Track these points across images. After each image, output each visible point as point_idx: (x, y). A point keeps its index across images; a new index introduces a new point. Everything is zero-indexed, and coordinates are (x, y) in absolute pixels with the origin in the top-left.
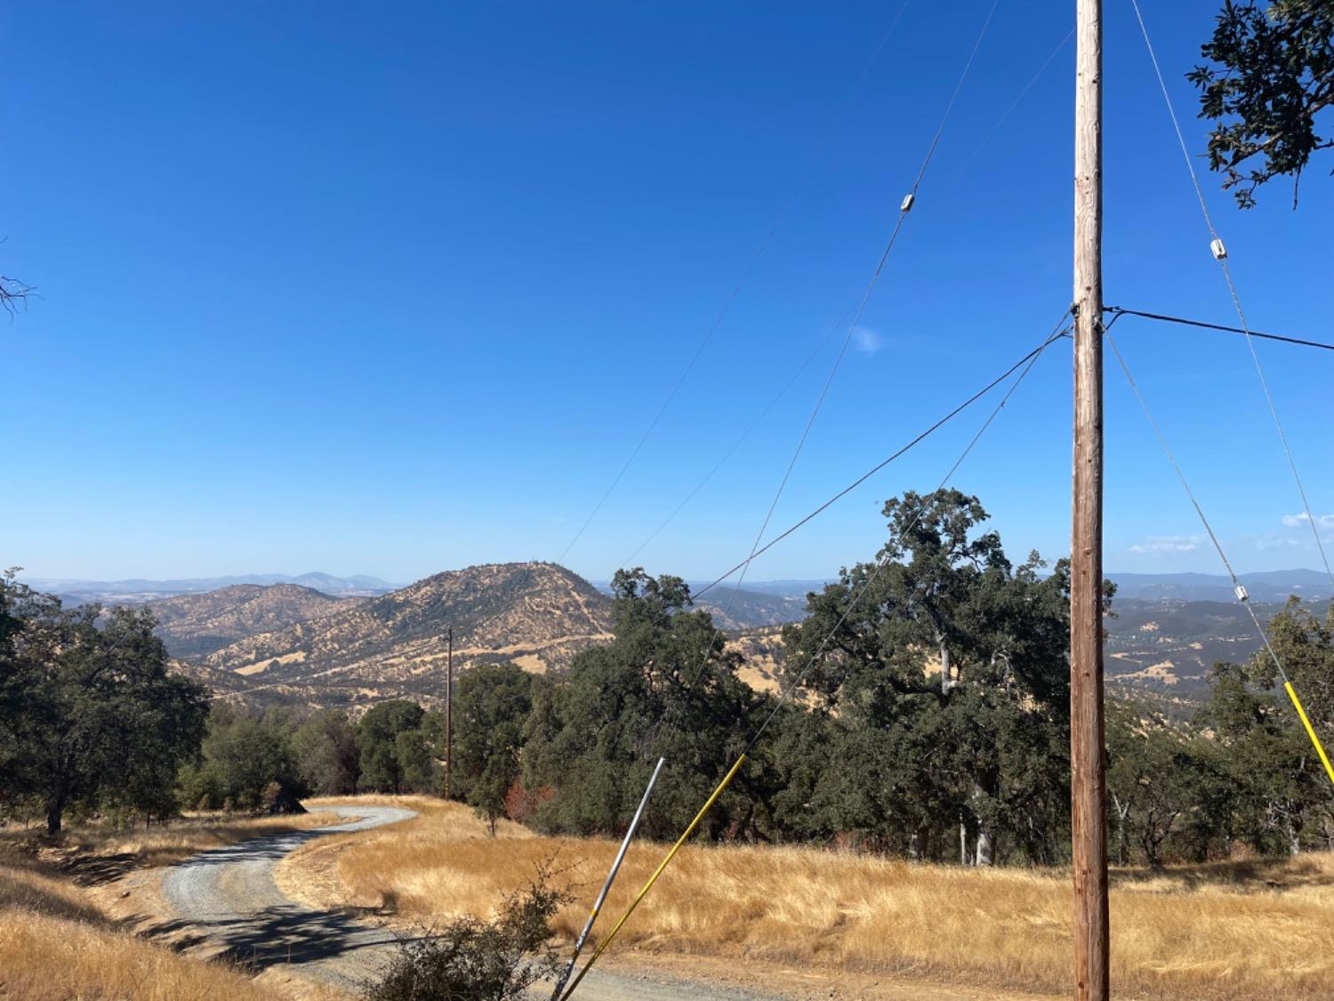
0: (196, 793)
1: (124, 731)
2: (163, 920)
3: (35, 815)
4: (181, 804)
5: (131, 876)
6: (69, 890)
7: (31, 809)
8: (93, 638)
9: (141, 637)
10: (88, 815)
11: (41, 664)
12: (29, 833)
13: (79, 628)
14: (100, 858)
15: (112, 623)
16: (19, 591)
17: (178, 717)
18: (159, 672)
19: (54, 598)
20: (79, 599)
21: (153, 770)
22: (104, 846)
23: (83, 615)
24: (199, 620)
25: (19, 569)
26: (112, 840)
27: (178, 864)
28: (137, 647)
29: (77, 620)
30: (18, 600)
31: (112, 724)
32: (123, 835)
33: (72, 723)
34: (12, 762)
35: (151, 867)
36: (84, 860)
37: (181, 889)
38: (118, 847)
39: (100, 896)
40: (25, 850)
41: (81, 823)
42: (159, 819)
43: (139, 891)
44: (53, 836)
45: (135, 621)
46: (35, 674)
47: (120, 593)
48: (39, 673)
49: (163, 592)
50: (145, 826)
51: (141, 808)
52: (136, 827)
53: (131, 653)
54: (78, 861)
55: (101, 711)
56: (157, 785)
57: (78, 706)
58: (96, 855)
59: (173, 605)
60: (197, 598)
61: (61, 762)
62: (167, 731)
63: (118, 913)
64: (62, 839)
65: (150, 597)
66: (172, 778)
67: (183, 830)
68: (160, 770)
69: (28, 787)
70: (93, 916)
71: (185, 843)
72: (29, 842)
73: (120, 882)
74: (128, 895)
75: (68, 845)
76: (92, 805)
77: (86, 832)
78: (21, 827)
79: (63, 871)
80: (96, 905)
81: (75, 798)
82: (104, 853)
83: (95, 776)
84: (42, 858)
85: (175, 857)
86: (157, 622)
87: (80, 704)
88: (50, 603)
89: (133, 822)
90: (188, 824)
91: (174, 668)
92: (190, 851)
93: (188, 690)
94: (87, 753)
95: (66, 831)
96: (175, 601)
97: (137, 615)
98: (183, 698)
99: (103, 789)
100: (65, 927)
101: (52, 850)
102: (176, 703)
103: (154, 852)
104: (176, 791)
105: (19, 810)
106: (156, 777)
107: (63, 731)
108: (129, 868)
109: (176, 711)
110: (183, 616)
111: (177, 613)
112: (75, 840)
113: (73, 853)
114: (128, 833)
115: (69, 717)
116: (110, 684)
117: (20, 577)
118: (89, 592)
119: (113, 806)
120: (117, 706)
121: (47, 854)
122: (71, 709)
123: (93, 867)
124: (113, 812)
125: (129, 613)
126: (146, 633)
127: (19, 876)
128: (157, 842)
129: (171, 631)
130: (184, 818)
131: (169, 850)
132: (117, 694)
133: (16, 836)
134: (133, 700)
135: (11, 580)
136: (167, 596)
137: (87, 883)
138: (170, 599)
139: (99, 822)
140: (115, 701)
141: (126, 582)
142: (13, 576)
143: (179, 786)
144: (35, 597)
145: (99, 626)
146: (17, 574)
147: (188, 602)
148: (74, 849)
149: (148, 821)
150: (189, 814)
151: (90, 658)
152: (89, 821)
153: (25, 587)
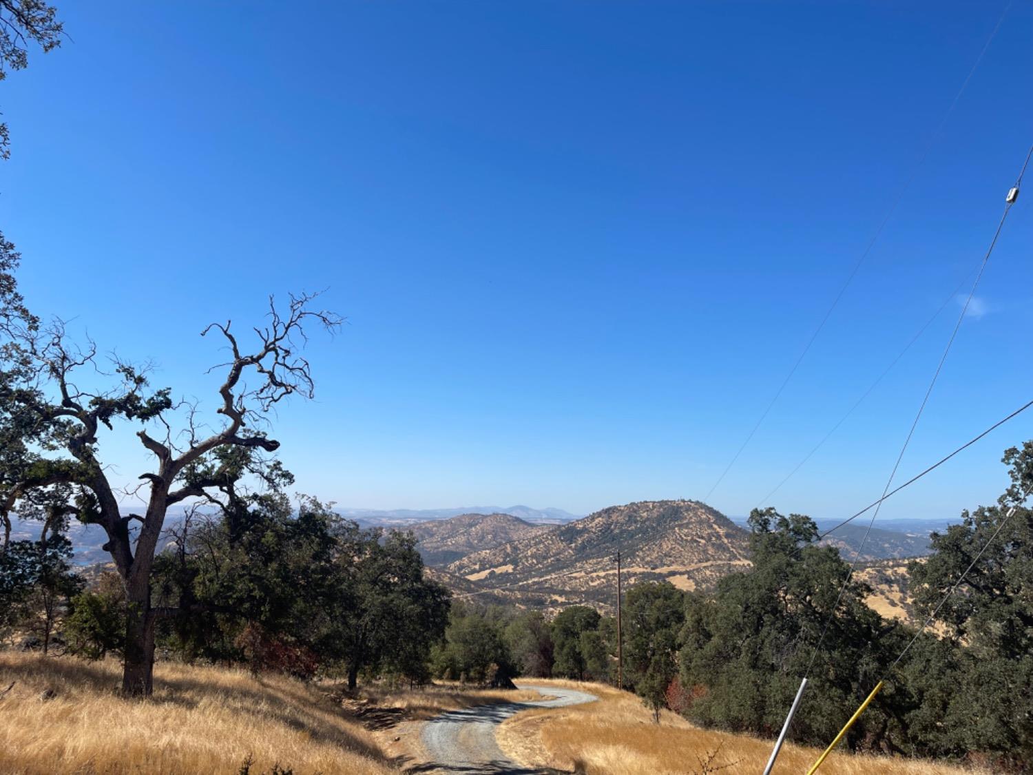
0: (442, 667)
1: (396, 618)
2: (421, 761)
3: (340, 675)
4: (432, 674)
5: (401, 725)
6: (360, 731)
7: (338, 670)
8: (378, 552)
9: (407, 552)
10: (374, 677)
11: (346, 569)
12: (337, 686)
13: (369, 544)
14: (381, 710)
15: (388, 541)
16: (334, 518)
17: (430, 611)
18: (418, 577)
19: (354, 523)
20: (368, 523)
21: (415, 647)
22: (384, 701)
23: (372, 534)
24: (443, 539)
25: (334, 503)
26: (388, 697)
27: (431, 719)
28: (404, 558)
29: (368, 539)
30: (333, 524)
31: (389, 612)
32: (396, 694)
33: (365, 610)
34: (328, 636)
35: (414, 720)
36: (371, 710)
37: (434, 739)
38: (393, 702)
39: (380, 738)
40: (333, 700)
41: (369, 683)
42: (418, 684)
43: (406, 737)
44: (351, 691)
45: (404, 540)
46: (343, 575)
47: (393, 519)
48: (345, 574)
49: (420, 519)
50: (409, 688)
51: (406, 675)
52: (404, 688)
53: (401, 562)
54: (368, 711)
55: (382, 603)
56: (417, 659)
57: (369, 599)
58: (378, 707)
59: (426, 528)
60: (441, 523)
61: (357, 638)
62: (423, 619)
63: (392, 753)
64: (357, 694)
65: (412, 522)
66: (427, 654)
67: (434, 694)
68: (420, 649)
69: (337, 655)
70: (375, 754)
71: (435, 704)
72: (336, 694)
73: (394, 729)
74: (399, 739)
75: (361, 699)
76: (376, 670)
77: (372, 690)
78: (332, 682)
79: (357, 717)
80: (378, 745)
81: (365, 664)
82: (384, 706)
83: (378, 650)
84: (344, 707)
85: (429, 714)
86: (417, 541)
87: (371, 599)
88: (352, 526)
89: (402, 685)
90: (437, 689)
91: (427, 573)
92: (439, 711)
93: (437, 591)
94: (374, 632)
95: (360, 688)
96: (428, 525)
97: (405, 536)
98: (434, 597)
99: (384, 659)
100: (360, 761)
101: (351, 701)
102: (429, 600)
103: (416, 709)
104: (429, 665)
105: (331, 670)
106: (416, 653)
107: (359, 616)
108: (399, 719)
109: (430, 606)
110: (432, 536)
111: (428, 533)
112: (365, 695)
113: (364, 705)
114: (399, 693)
115: (363, 606)
116: (388, 584)
117: (335, 509)
118: (375, 518)
119: (389, 672)
120: (392, 601)
121: (347, 704)
122: (364, 600)
123: (377, 716)
124: (389, 676)
125: (400, 534)
126: (410, 549)
127: (330, 719)
128: (417, 701)
129: (426, 546)
130: (434, 685)
131: (425, 708)
132: (392, 591)
133: (328, 689)
134: (402, 596)
135: (329, 510)
136: (422, 521)
137: (372, 728)
138: (424, 524)
139: (380, 682)
140: (392, 596)
141: (396, 511)
142: (330, 508)
143: (430, 661)
144: (344, 522)
145: (382, 543)
146: (333, 506)
147: (436, 526)
148: (365, 701)
149: (412, 685)
150: (438, 682)
151: (376, 565)
152: (374, 681)
153: (338, 515)
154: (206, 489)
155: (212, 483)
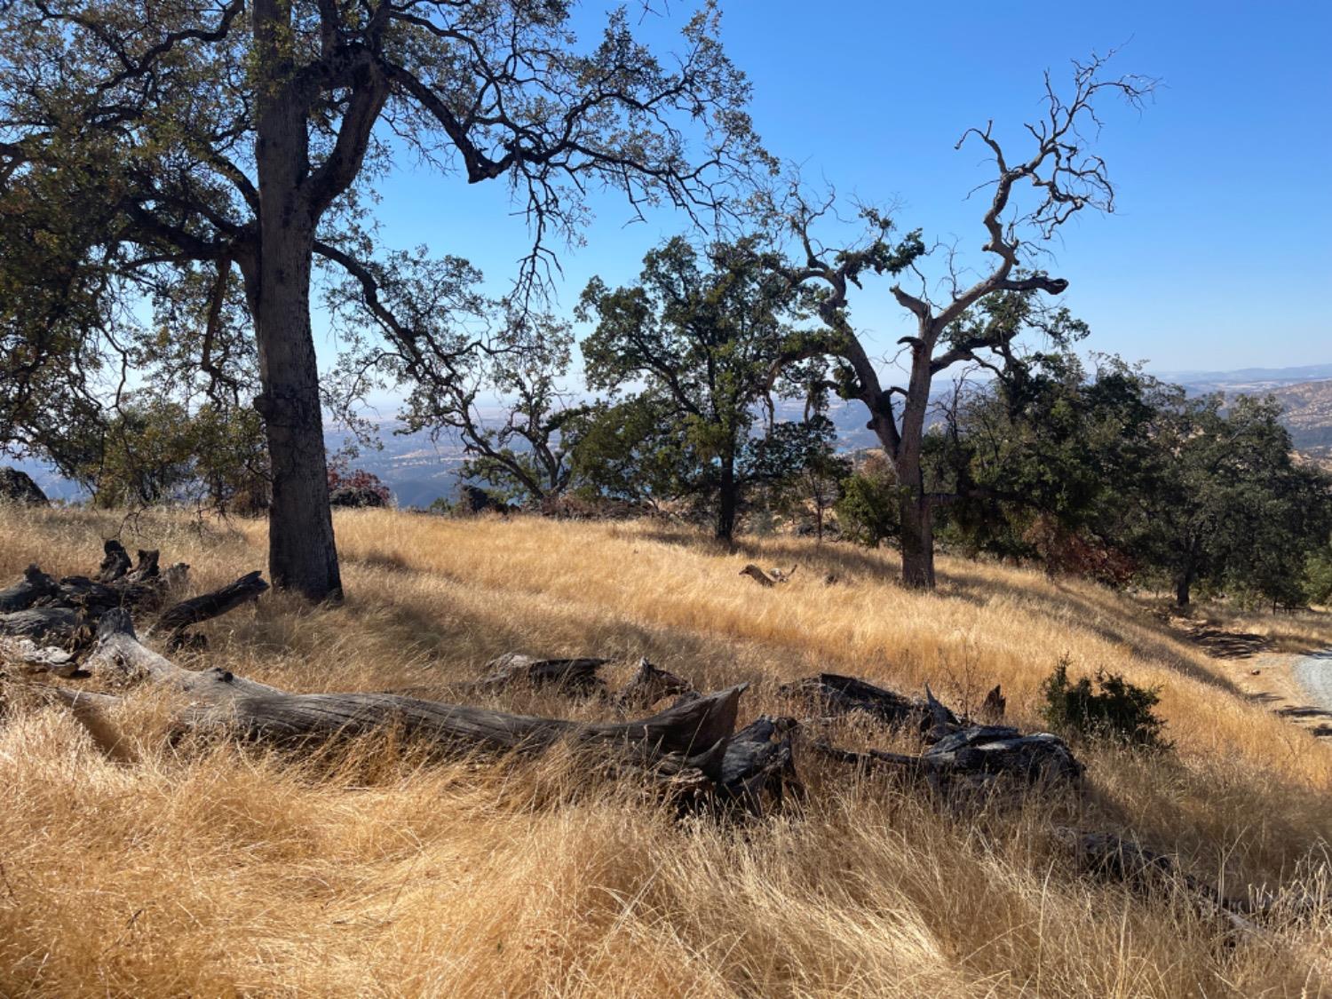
0: (1323, 588)
1: (1249, 518)
2: (1298, 704)
3: (1164, 587)
4: (1306, 596)
5: (1260, 656)
6: (1200, 657)
7: (1161, 580)
8: (1216, 426)
9: (1265, 426)
10: (1214, 594)
11: (1169, 450)
12: (1162, 602)
13: (1202, 416)
14: (1228, 634)
15: (1232, 411)
16: (1147, 382)
17: (1304, 509)
18: (1284, 462)
19: (1179, 388)
20: (1196, 390)
21: (1279, 558)
22: (1232, 624)
23: (1207, 403)
24: (1322, 410)
26: (1239, 619)
27: (1309, 654)
28: (1261, 434)
29: (1201, 408)
30: (1146, 391)
31: (1234, 508)
32: (1250, 616)
33: (1198, 506)
34: (1145, 537)
35: (1281, 652)
36: (1213, 634)
38: (1246, 627)
39: (1228, 667)
40: (1158, 616)
41: (1207, 600)
42: (1285, 608)
43: (1270, 672)
44: (1182, 607)
45: (1258, 409)
46: (1163, 458)
47: (1236, 382)
48: (1166, 457)
49: (1282, 381)
50: (1271, 612)
51: (1266, 593)
52: (1262, 611)
53: (1255, 440)
54: (1207, 634)
55: (1225, 496)
56: (1284, 572)
57: (1205, 490)
58: (1224, 631)
59: (1292, 394)
60: (1319, 386)
61: (1188, 543)
62: (1293, 521)
63: (1251, 688)
64: (1191, 612)
65: (1268, 385)
66: (1300, 569)
67: (1312, 622)
68: (1288, 561)
69: (1160, 561)
70: (1227, 685)
71: (1315, 635)
72: (1160, 609)
73: (1249, 660)
74: (1258, 673)
75: (1197, 618)
76: (1219, 583)
77: (1213, 609)
78: (1153, 596)
79: (1196, 639)
80: (1227, 677)
81: (1201, 576)
82: (1232, 630)
83: (1222, 558)
84: (1172, 625)
85: (1303, 646)
86: (1282, 410)
87: (1208, 489)
88: (1175, 393)
89: (1260, 607)
90: (1316, 617)
91: (1296, 458)
92: (1321, 644)
93: (1316, 481)
94: (1214, 535)
95: (1194, 605)
96: (1295, 390)
97: (1261, 403)
98: (1310, 489)
99: (1230, 571)
100: (1204, 688)
101: (1182, 620)
102: (1303, 493)
103: (1283, 638)
104: (1303, 583)
105: (1150, 581)
106: (1283, 566)
107: (1190, 513)
108: (1258, 648)
109: (1303, 502)
110: (1304, 405)
111: (1297, 402)
112: (1203, 614)
113: (1203, 626)
114: (1255, 616)
115: (1196, 500)
116: (1235, 472)
117: (1147, 370)
118: (1207, 383)
119: (1238, 588)
120: (1242, 493)
121: (1177, 622)
122: (1198, 491)
123: (1222, 642)
124: (1239, 594)
125: (1253, 400)
126: (1270, 421)
127: (1156, 638)
128: (1284, 628)
129: (1292, 420)
130: (1310, 610)
131: (1300, 640)
132: (1240, 481)
133: (1148, 603)
134: (1258, 488)
135: (1139, 372)
136: (1286, 384)
137: (1216, 654)
138: (1289, 388)
139: (1224, 601)
140: (1240, 487)
141: (1240, 371)
142: (1140, 368)
143: (1305, 578)
144: (1162, 387)
145: (1223, 410)
146: (1144, 366)
147: (1310, 390)
148: (1203, 622)
149: (1274, 608)
150: (1316, 608)
151: (1214, 445)
152: (1213, 599)
153: (1152, 378)
154: (976, 351)
155: (981, 343)
